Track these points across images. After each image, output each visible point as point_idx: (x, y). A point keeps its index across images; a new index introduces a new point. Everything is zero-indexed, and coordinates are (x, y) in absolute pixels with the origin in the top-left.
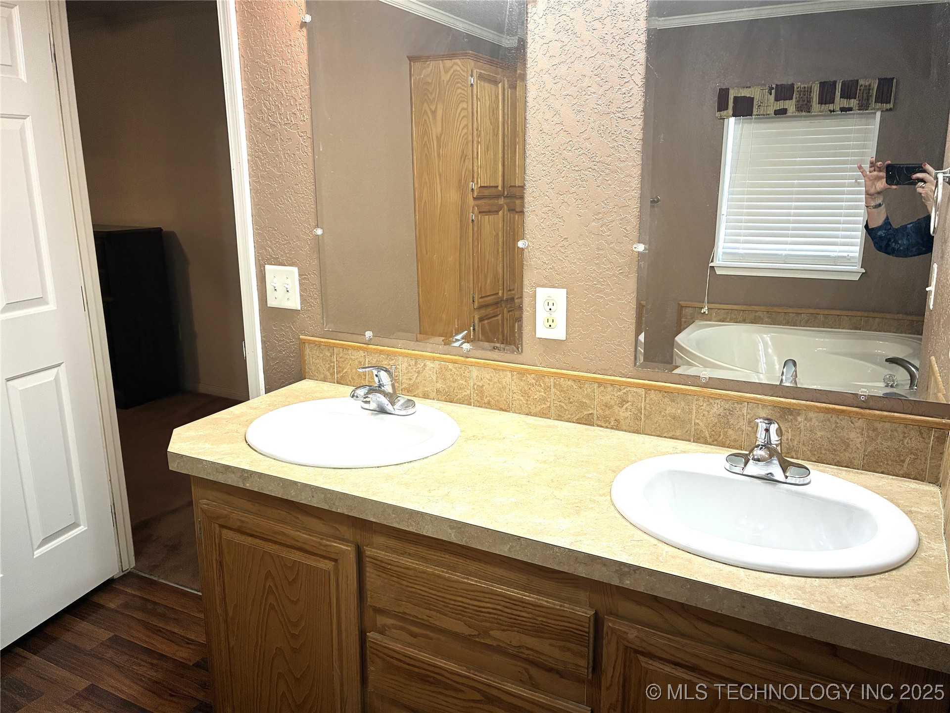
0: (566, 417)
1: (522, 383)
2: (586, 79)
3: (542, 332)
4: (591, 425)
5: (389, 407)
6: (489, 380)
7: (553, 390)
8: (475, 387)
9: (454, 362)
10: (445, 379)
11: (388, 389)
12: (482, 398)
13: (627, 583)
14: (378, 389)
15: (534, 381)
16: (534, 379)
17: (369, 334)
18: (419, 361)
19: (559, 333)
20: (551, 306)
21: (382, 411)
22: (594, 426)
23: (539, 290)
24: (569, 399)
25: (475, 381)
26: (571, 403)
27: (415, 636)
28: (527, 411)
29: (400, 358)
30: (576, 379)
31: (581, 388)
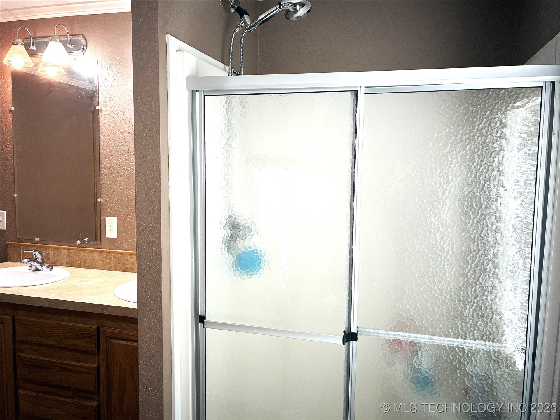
0: (118, 269)
1: (101, 257)
2: (120, 140)
3: (108, 235)
4: (127, 272)
5: (40, 268)
6: (88, 256)
7: (113, 258)
8: (82, 259)
9: (73, 249)
10: (69, 257)
11: (40, 260)
12: (85, 264)
13: (105, 312)
14: (36, 260)
15: (106, 255)
16: (106, 254)
17: (37, 239)
18: (59, 250)
19: (114, 235)
20: (111, 224)
21: (37, 270)
22: (128, 272)
23: (106, 218)
24: (119, 262)
25: (82, 257)
26: (120, 263)
27: (35, 350)
28: (103, 268)
29: (50, 249)
30: (121, 254)
31: (123, 257)
